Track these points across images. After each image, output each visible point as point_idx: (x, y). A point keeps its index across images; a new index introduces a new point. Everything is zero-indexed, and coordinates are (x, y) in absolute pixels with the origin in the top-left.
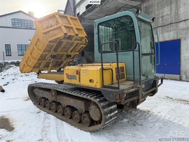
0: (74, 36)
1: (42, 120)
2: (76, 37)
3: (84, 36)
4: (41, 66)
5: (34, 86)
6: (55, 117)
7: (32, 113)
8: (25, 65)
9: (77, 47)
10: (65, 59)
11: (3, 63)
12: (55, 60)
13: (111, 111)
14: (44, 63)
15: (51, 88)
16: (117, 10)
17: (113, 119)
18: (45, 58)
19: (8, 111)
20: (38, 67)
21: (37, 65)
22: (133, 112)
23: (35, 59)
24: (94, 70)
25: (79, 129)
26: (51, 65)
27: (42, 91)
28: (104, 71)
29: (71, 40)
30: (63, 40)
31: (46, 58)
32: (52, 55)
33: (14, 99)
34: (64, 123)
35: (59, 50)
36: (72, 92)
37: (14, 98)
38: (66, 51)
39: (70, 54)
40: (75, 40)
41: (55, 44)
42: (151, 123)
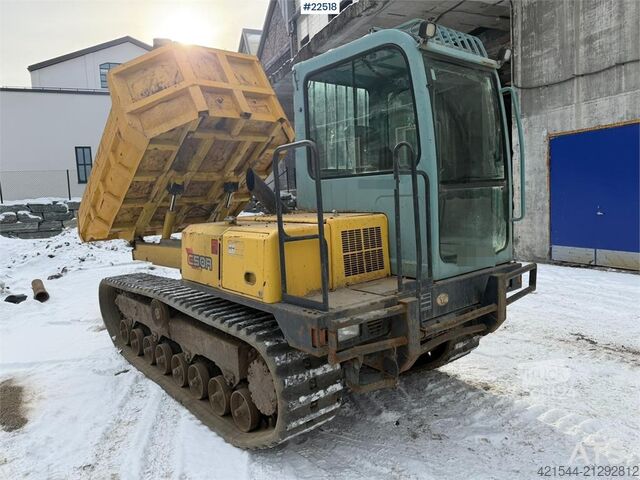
0: (238, 120)
1: (121, 397)
2: (242, 123)
3: (274, 121)
4: (143, 221)
5: (112, 284)
6: (163, 392)
7: (99, 373)
8: (89, 215)
9: (255, 157)
10: (221, 197)
11: (67, 206)
12: (186, 200)
13: (315, 385)
14: (148, 210)
15: (150, 295)
17: (323, 411)
18: (149, 193)
19: (31, 365)
20: (132, 222)
21: (127, 217)
22: (430, 386)
23: (117, 197)
24: (257, 241)
25: (221, 439)
26: (168, 217)
27: (134, 302)
28: (286, 244)
29: (229, 132)
30: (198, 135)
31: (153, 196)
32: (168, 186)
33: (69, 323)
34: (184, 412)
35: (194, 166)
36: (201, 312)
37: (68, 320)
38: (221, 171)
39: (235, 180)
40: (244, 131)
41: (175, 149)
42: (476, 431)
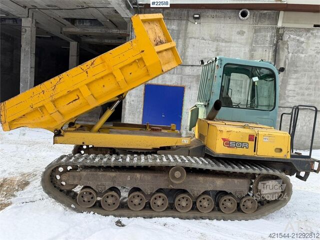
16: (81, 7)
23: (96, 99)
